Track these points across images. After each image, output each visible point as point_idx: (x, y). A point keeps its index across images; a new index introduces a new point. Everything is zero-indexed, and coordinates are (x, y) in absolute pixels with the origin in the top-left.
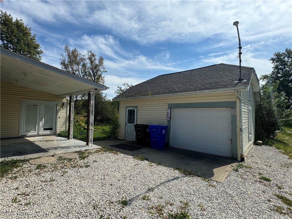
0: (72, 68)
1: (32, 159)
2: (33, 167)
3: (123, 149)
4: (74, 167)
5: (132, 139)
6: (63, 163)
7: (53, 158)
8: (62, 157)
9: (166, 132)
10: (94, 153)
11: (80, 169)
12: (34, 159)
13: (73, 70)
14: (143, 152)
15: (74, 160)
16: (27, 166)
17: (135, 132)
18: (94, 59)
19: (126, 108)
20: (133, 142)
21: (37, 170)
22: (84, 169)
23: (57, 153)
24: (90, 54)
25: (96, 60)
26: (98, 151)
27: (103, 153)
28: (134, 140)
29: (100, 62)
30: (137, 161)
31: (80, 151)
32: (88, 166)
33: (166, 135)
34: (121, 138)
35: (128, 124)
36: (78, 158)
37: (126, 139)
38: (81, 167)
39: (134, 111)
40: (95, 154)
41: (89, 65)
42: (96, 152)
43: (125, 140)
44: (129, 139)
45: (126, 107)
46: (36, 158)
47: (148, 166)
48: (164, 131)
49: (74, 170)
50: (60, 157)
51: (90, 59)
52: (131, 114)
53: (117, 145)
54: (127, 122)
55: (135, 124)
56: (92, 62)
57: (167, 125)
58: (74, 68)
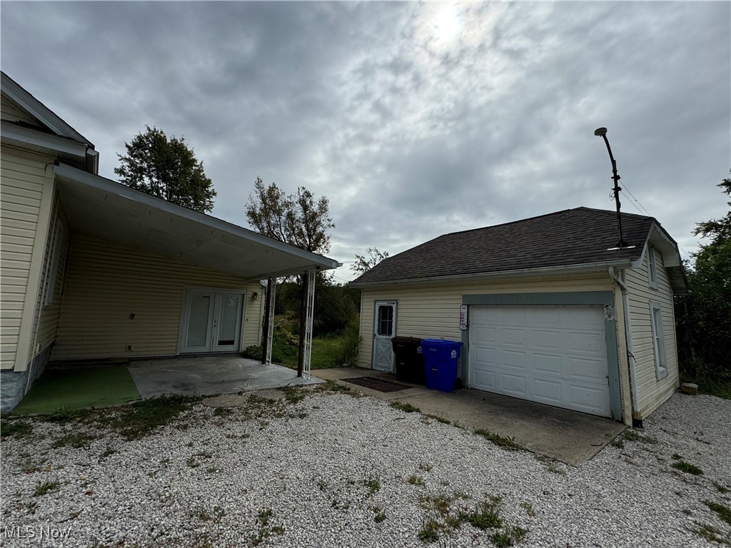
0: (269, 222)
1: (206, 397)
2: (210, 411)
3: (368, 387)
4: (280, 416)
5: (386, 367)
6: (259, 407)
7: (240, 397)
8: (255, 396)
9: (458, 355)
10: (314, 392)
11: (290, 421)
12: (209, 397)
13: (269, 225)
14: (410, 394)
15: (278, 404)
16: (199, 409)
17: (393, 353)
18: (310, 202)
19: (375, 304)
20: (390, 373)
21: (217, 417)
22: (298, 421)
23: (246, 389)
24: (301, 194)
25: (314, 204)
26: (320, 388)
27: (330, 394)
28: (392, 370)
29: (321, 208)
30: (397, 411)
31: (286, 387)
32: (305, 415)
33: (459, 360)
34: (364, 365)
35: (378, 336)
36: (284, 399)
37: (374, 368)
38: (292, 417)
39: (391, 308)
40: (316, 394)
41: (299, 214)
42: (317, 390)
43: (372, 369)
44: (381, 367)
45: (375, 302)
46: (213, 396)
47: (421, 424)
48: (454, 353)
49: (280, 422)
50: (252, 395)
51: (303, 202)
52: (386, 315)
53: (357, 379)
54: (376, 332)
55: (393, 335)
56: (305, 208)
57: (459, 340)
58: (272, 221)
